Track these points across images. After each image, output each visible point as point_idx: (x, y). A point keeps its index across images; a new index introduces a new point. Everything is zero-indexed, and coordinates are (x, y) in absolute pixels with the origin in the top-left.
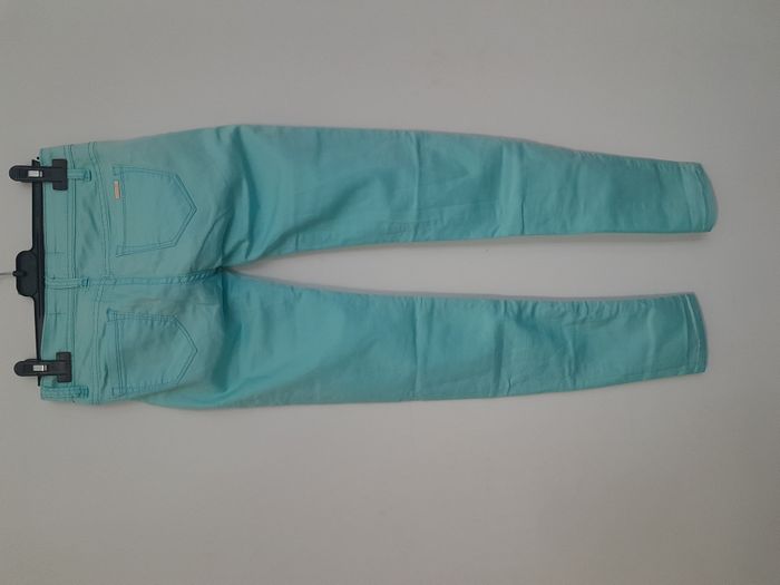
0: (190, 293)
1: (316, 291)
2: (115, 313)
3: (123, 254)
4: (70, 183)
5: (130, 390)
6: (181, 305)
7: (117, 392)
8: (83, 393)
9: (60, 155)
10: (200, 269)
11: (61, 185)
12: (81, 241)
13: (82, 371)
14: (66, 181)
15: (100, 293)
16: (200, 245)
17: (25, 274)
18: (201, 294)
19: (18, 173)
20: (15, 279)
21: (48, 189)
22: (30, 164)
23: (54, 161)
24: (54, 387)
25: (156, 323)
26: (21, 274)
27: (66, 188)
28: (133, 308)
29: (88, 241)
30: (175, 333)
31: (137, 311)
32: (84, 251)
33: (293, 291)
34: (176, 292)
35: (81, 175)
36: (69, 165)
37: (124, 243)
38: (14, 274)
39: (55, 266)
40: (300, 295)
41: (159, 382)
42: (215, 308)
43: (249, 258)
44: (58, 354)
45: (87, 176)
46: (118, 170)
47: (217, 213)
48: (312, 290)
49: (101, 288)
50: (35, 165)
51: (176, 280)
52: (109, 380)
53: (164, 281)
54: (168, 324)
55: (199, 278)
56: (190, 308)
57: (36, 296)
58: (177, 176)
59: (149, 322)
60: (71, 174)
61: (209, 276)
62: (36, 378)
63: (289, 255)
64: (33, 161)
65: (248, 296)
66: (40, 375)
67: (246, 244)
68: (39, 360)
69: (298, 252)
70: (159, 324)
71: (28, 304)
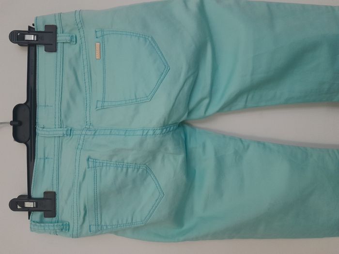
0: (161, 144)
1: (262, 144)
2: (95, 160)
3: (103, 108)
4: (59, 46)
5: (105, 228)
6: (153, 155)
7: (93, 228)
8: (65, 228)
9: (51, 22)
10: (170, 123)
11: (52, 47)
12: (66, 95)
13: (65, 208)
14: (56, 44)
15: (81, 142)
16: (172, 100)
17: (20, 123)
18: (170, 146)
19: (17, 37)
20: (11, 127)
21: (41, 51)
22: (27, 29)
23: (46, 26)
24: (41, 222)
25: (130, 170)
26: (17, 123)
27: (55, 50)
28: (111, 157)
29: (72, 96)
30: (145, 179)
31: (114, 160)
32: (68, 104)
33: (242, 143)
34: (150, 144)
35: (68, 38)
36: (59, 30)
37: (104, 98)
38: (11, 123)
39: (45, 118)
40: (248, 147)
41: (130, 220)
42: (181, 158)
43: (208, 114)
44: (45, 193)
45: (73, 40)
46: (99, 34)
47: (188, 72)
48: (259, 142)
49: (82, 137)
50: (31, 30)
51: (151, 132)
52: (87, 218)
53: (140, 133)
54: (141, 170)
55: (169, 131)
56: (159, 157)
57: (29, 142)
58: (152, 38)
59: (125, 170)
60: (61, 37)
61: (176, 129)
62: (27, 213)
63: (239, 111)
64: (29, 27)
65: (204, 146)
66: (30, 211)
67: (206, 101)
68: (29, 197)
69: (246, 109)
70: (133, 171)
71: (21, 149)
